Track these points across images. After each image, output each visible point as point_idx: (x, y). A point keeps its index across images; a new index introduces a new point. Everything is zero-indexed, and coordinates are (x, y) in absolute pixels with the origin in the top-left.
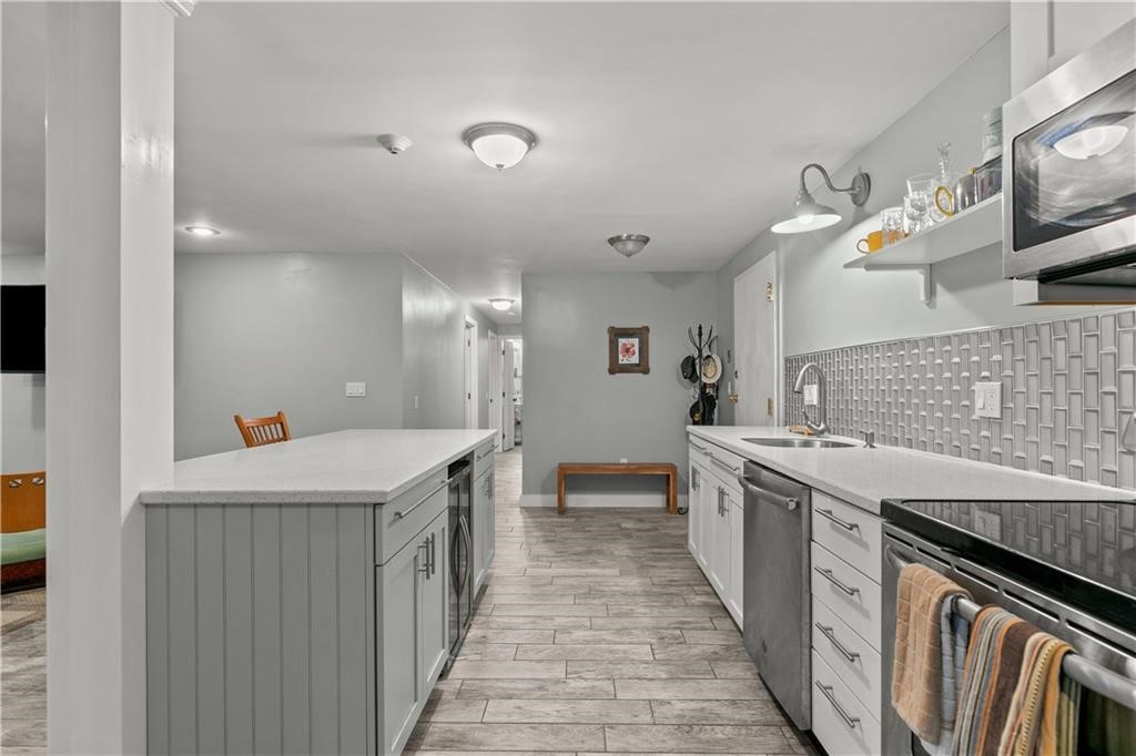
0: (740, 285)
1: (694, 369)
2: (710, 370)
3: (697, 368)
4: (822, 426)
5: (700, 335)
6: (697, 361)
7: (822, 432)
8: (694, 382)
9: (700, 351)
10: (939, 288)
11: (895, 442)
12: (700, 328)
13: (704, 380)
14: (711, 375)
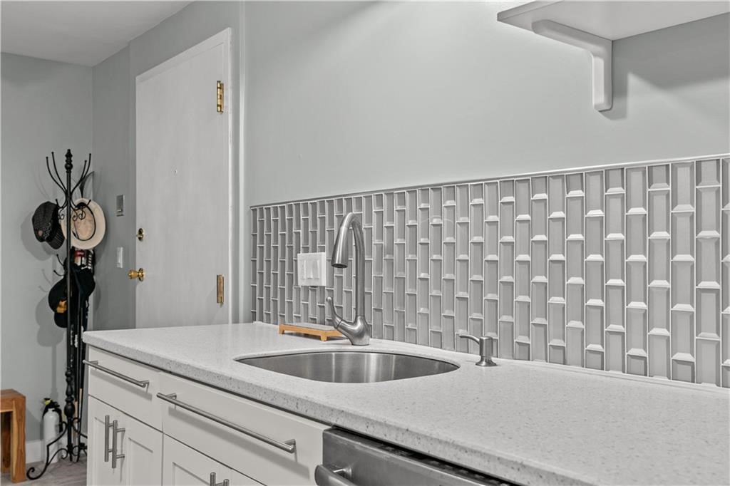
0: (147, 88)
1: (57, 227)
2: (83, 227)
3: (63, 224)
4: (360, 324)
5: (69, 167)
6: (63, 212)
7: (360, 335)
8: (56, 246)
9: (69, 194)
10: (633, 81)
11: (525, 352)
12: (69, 155)
13: (75, 243)
14: (85, 236)
